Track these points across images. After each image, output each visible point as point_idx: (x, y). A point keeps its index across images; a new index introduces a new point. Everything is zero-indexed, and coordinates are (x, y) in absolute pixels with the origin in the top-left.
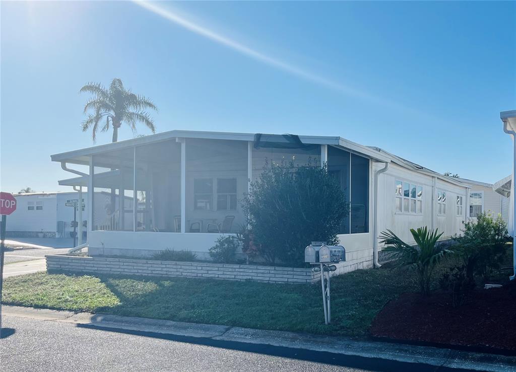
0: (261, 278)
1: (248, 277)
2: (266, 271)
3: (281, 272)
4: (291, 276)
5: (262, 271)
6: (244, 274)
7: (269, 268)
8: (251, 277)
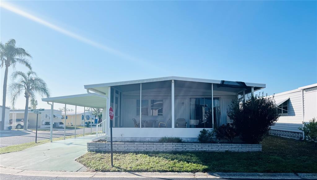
0: (234, 150)
1: (227, 150)
2: (237, 146)
3: (245, 147)
4: (251, 148)
5: (234, 146)
6: (224, 148)
7: (238, 145)
8: (228, 150)
